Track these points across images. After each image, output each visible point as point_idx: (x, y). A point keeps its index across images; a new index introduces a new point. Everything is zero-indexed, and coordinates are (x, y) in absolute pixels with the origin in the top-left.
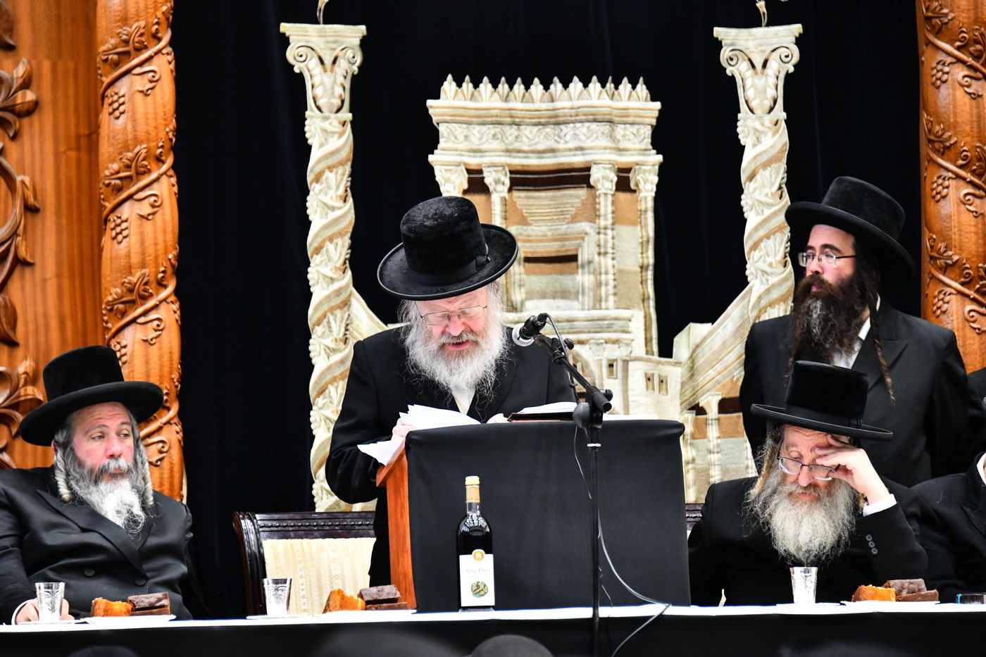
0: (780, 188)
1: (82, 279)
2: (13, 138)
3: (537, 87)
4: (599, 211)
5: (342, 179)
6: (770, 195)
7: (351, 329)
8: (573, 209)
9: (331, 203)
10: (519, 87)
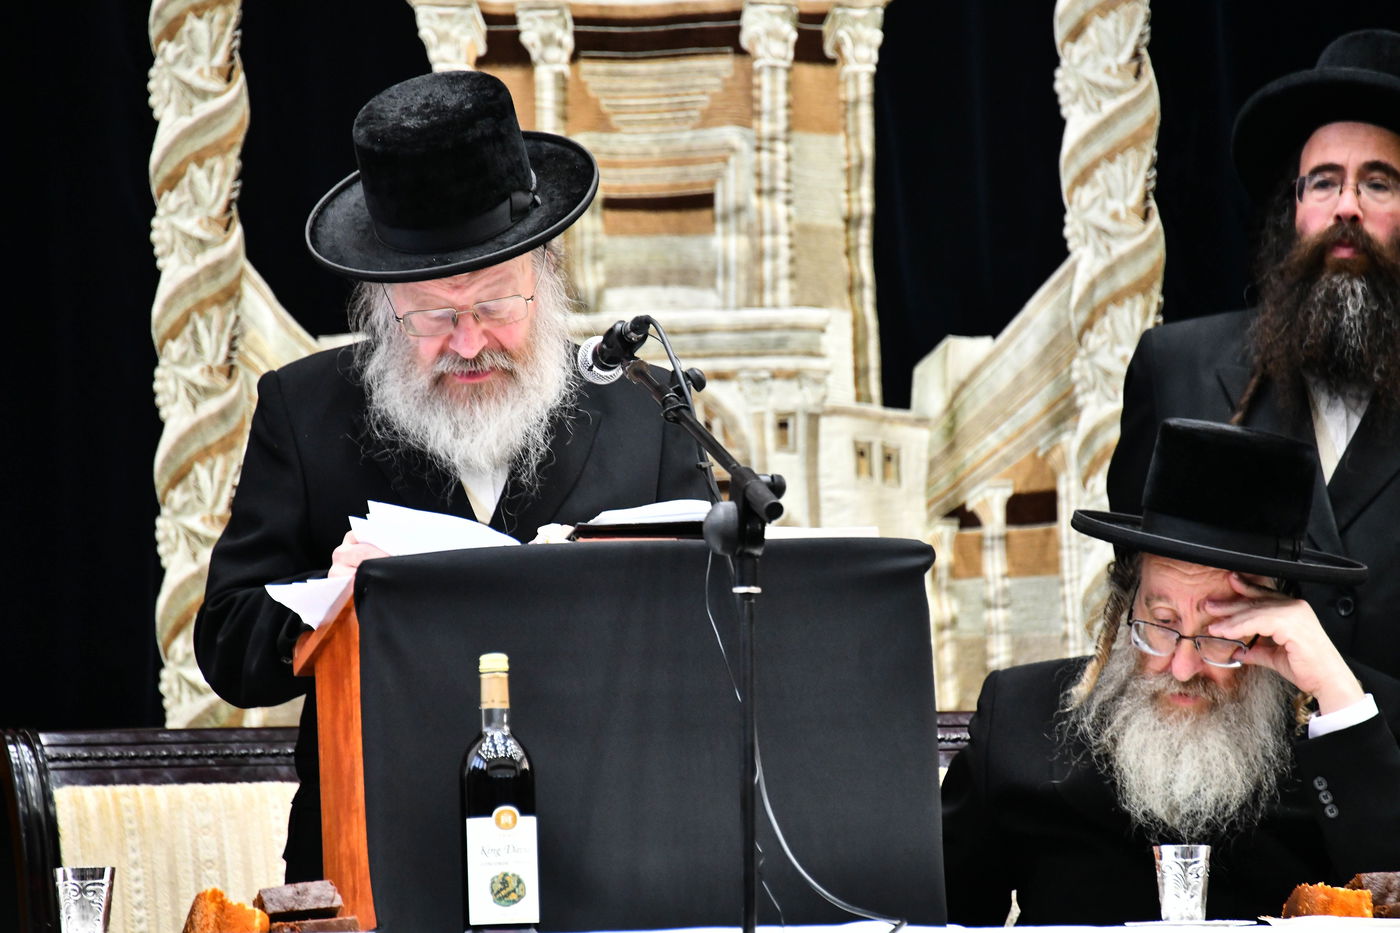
0: (1136, 55)
4: (758, 101)
5: (222, 34)
6: (1114, 70)
7: (241, 348)
8: (704, 98)
9: (199, 82)
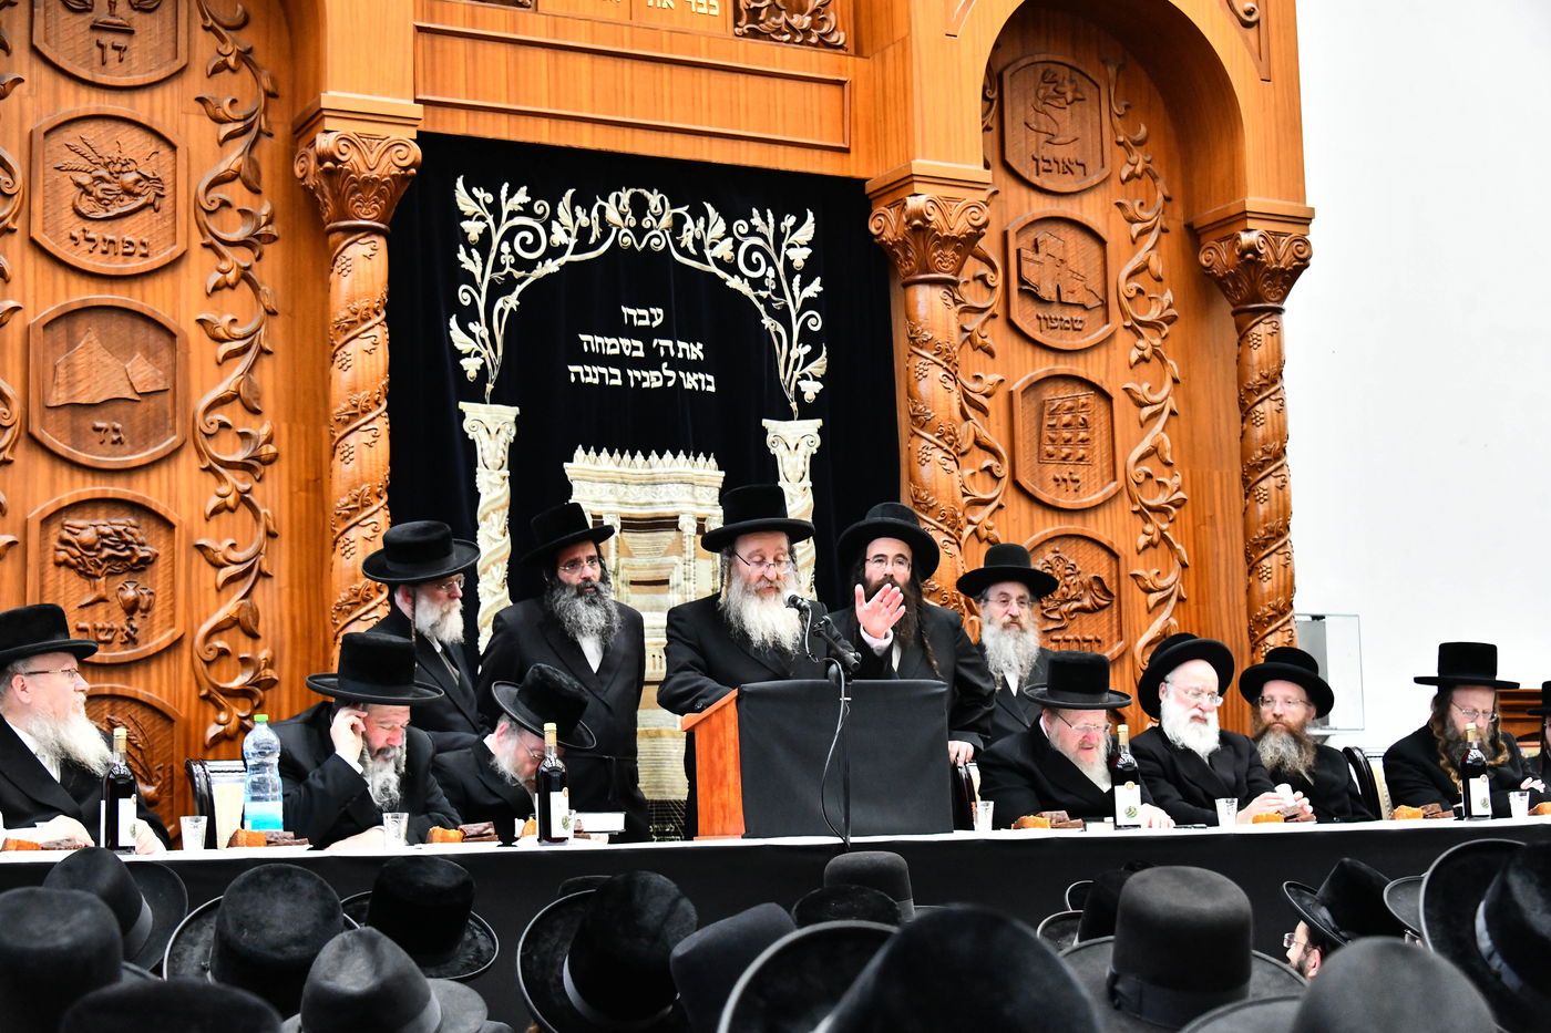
1: (308, 589)
2: (258, 481)
3: (639, 457)
4: (684, 547)
5: (502, 519)
8: (666, 546)
9: (494, 536)
10: (627, 456)
